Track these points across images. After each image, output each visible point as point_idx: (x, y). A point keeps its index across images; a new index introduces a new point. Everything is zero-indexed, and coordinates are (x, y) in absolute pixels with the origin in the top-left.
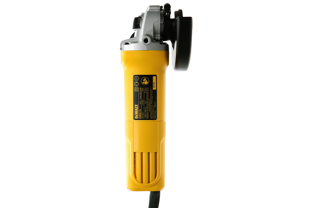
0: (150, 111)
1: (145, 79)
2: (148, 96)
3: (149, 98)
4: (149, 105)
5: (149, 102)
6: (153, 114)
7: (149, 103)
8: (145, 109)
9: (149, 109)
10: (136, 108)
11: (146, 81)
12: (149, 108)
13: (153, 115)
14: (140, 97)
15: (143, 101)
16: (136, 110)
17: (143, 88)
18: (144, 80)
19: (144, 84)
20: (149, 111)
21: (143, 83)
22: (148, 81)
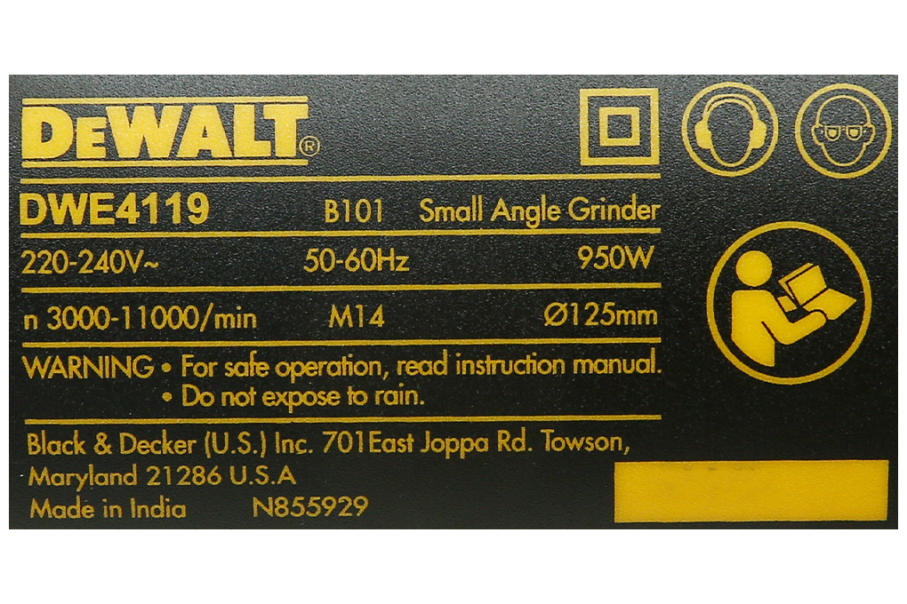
0: (175, 409)
1: (836, 304)
2: (491, 365)
3: (439, 394)
4: (304, 384)
5: (369, 384)
6: (116, 463)
7: (341, 384)
8: (226, 303)
9: (218, 383)
10: (244, 119)
11: (791, 333)
12: (238, 384)
13: (92, 477)
14: (458, 195)
15: (385, 275)
16: (205, 116)
17: (640, 257)
18: (807, 282)
19: (731, 283)
20: (174, 381)
21: (755, 267)
22: (789, 358)
